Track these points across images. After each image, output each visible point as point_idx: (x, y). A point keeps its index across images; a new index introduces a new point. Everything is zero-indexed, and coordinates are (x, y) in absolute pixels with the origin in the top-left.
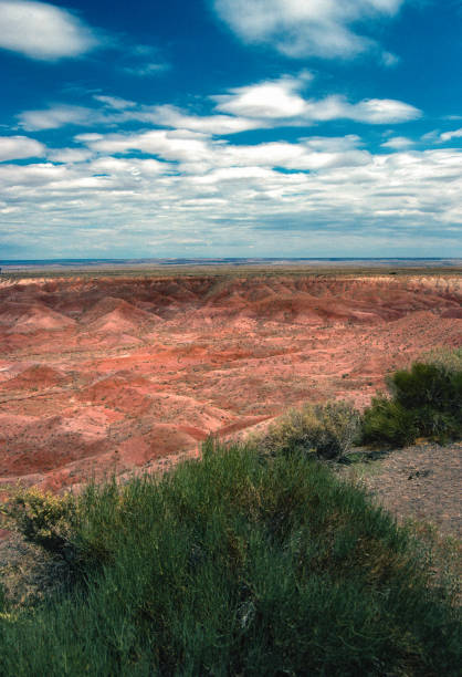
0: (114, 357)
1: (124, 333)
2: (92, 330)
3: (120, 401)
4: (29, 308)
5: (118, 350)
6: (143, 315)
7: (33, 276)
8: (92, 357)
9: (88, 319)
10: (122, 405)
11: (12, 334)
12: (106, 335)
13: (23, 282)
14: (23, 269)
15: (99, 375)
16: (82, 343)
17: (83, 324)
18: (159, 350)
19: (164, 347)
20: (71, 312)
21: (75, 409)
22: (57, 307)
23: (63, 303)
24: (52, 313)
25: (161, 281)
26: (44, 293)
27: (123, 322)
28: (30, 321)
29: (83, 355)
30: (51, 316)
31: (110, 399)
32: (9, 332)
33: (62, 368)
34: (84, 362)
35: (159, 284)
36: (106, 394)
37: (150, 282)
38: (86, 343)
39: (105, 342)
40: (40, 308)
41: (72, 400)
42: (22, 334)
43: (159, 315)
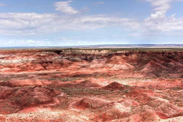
12: (143, 73)
13: (118, 52)
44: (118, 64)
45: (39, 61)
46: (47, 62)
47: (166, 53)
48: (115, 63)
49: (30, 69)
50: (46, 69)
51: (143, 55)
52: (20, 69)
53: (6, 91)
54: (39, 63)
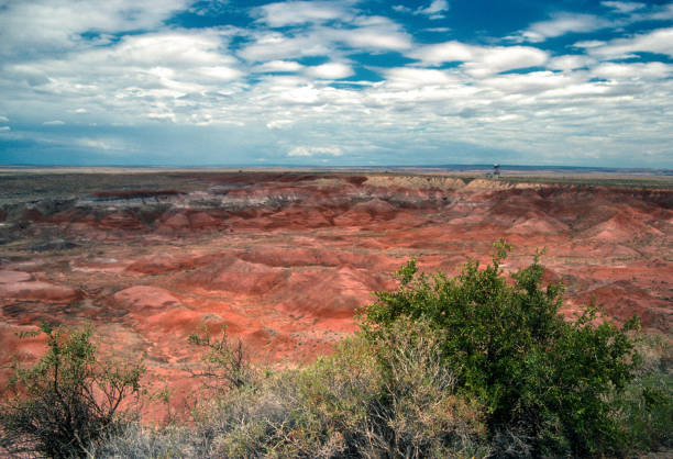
0: (609, 266)
1: (620, 244)
2: (588, 237)
3: (619, 310)
4: (527, 211)
5: (613, 261)
6: (640, 226)
7: (528, 182)
8: (586, 264)
9: (581, 225)
10: (620, 314)
11: (509, 234)
12: (600, 244)
13: (520, 186)
14: (519, 173)
15: (595, 281)
16: (575, 249)
17: (576, 231)
18: (658, 265)
19: (663, 262)
20: (565, 218)
21: (572, 310)
22: (552, 212)
23: (556, 209)
24: (546, 216)
25: (661, 193)
26: (539, 198)
27: (619, 232)
28: (527, 223)
29: (577, 260)
30: (547, 220)
31: (607, 307)
32: (507, 231)
33: (557, 270)
34: (578, 268)
35: (659, 195)
36: (604, 300)
37: (649, 193)
38: (579, 250)
39: (598, 251)
40: (536, 212)
41: (569, 303)
42: (520, 235)
43: (658, 227)
44: (527, 218)
45: (316, 205)
46: (332, 207)
47: (655, 193)
48: (519, 216)
49: (295, 222)
50: (333, 224)
51: (590, 196)
52: (270, 222)
53: (261, 276)
54: (316, 208)
